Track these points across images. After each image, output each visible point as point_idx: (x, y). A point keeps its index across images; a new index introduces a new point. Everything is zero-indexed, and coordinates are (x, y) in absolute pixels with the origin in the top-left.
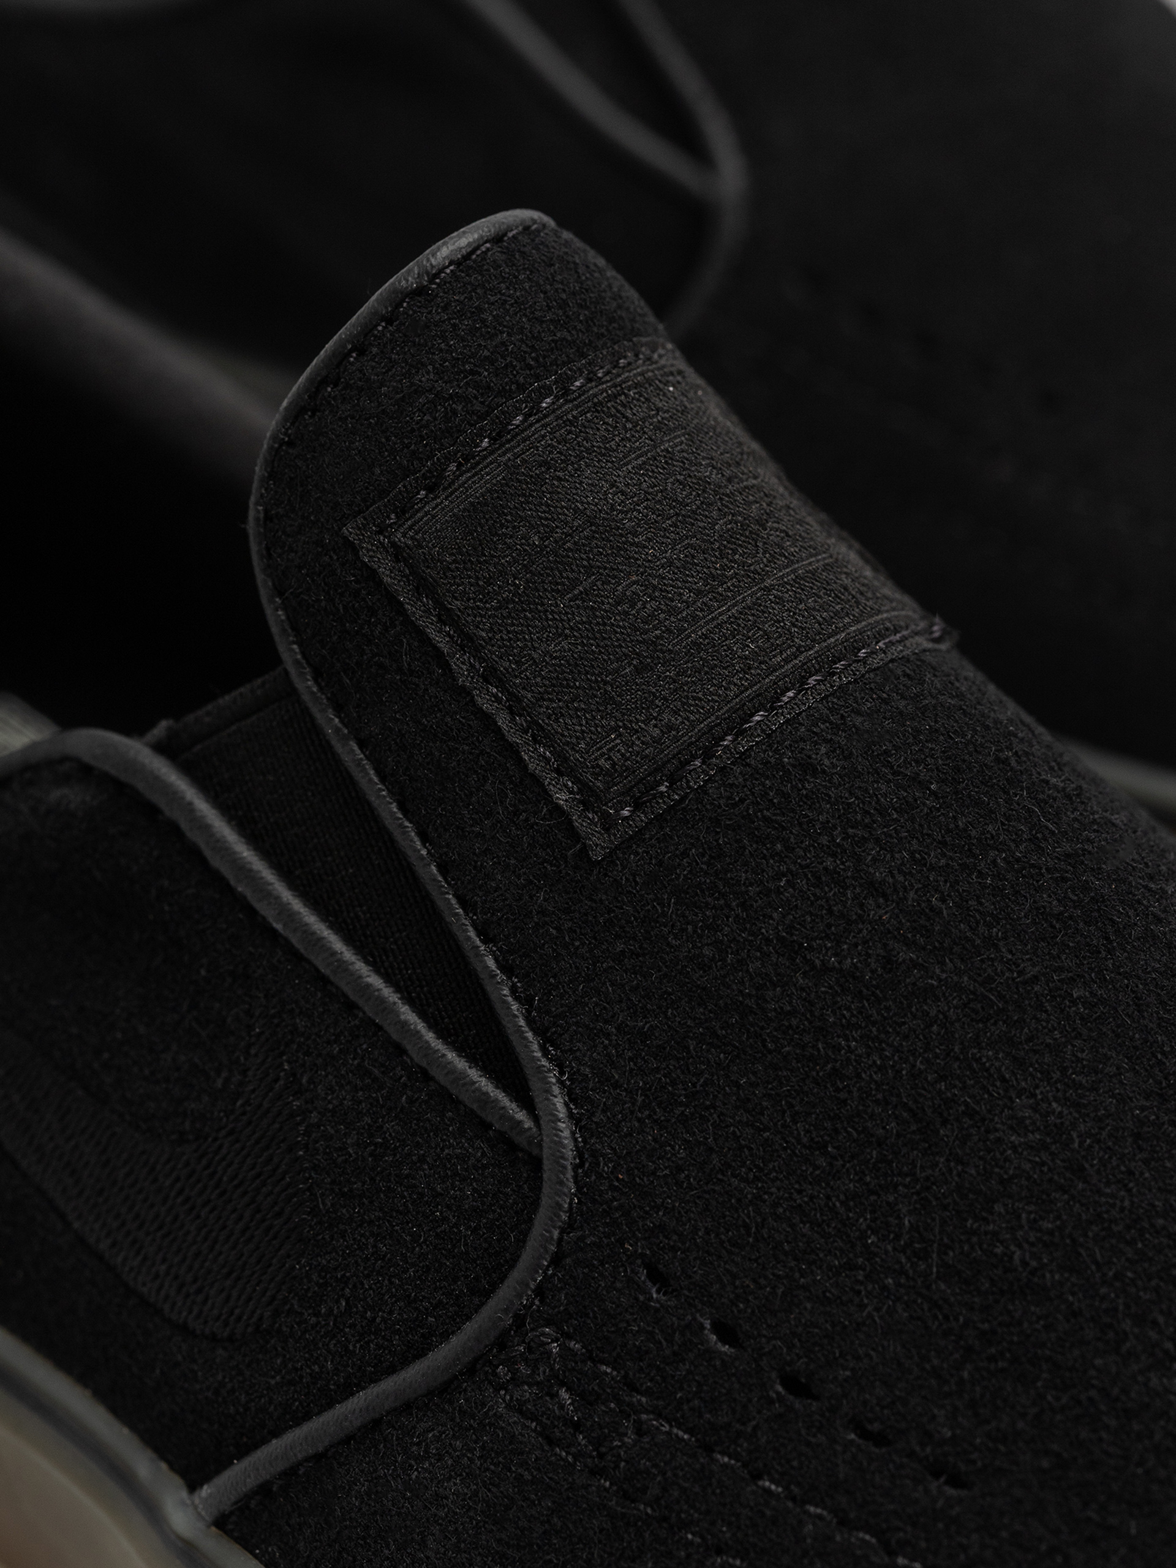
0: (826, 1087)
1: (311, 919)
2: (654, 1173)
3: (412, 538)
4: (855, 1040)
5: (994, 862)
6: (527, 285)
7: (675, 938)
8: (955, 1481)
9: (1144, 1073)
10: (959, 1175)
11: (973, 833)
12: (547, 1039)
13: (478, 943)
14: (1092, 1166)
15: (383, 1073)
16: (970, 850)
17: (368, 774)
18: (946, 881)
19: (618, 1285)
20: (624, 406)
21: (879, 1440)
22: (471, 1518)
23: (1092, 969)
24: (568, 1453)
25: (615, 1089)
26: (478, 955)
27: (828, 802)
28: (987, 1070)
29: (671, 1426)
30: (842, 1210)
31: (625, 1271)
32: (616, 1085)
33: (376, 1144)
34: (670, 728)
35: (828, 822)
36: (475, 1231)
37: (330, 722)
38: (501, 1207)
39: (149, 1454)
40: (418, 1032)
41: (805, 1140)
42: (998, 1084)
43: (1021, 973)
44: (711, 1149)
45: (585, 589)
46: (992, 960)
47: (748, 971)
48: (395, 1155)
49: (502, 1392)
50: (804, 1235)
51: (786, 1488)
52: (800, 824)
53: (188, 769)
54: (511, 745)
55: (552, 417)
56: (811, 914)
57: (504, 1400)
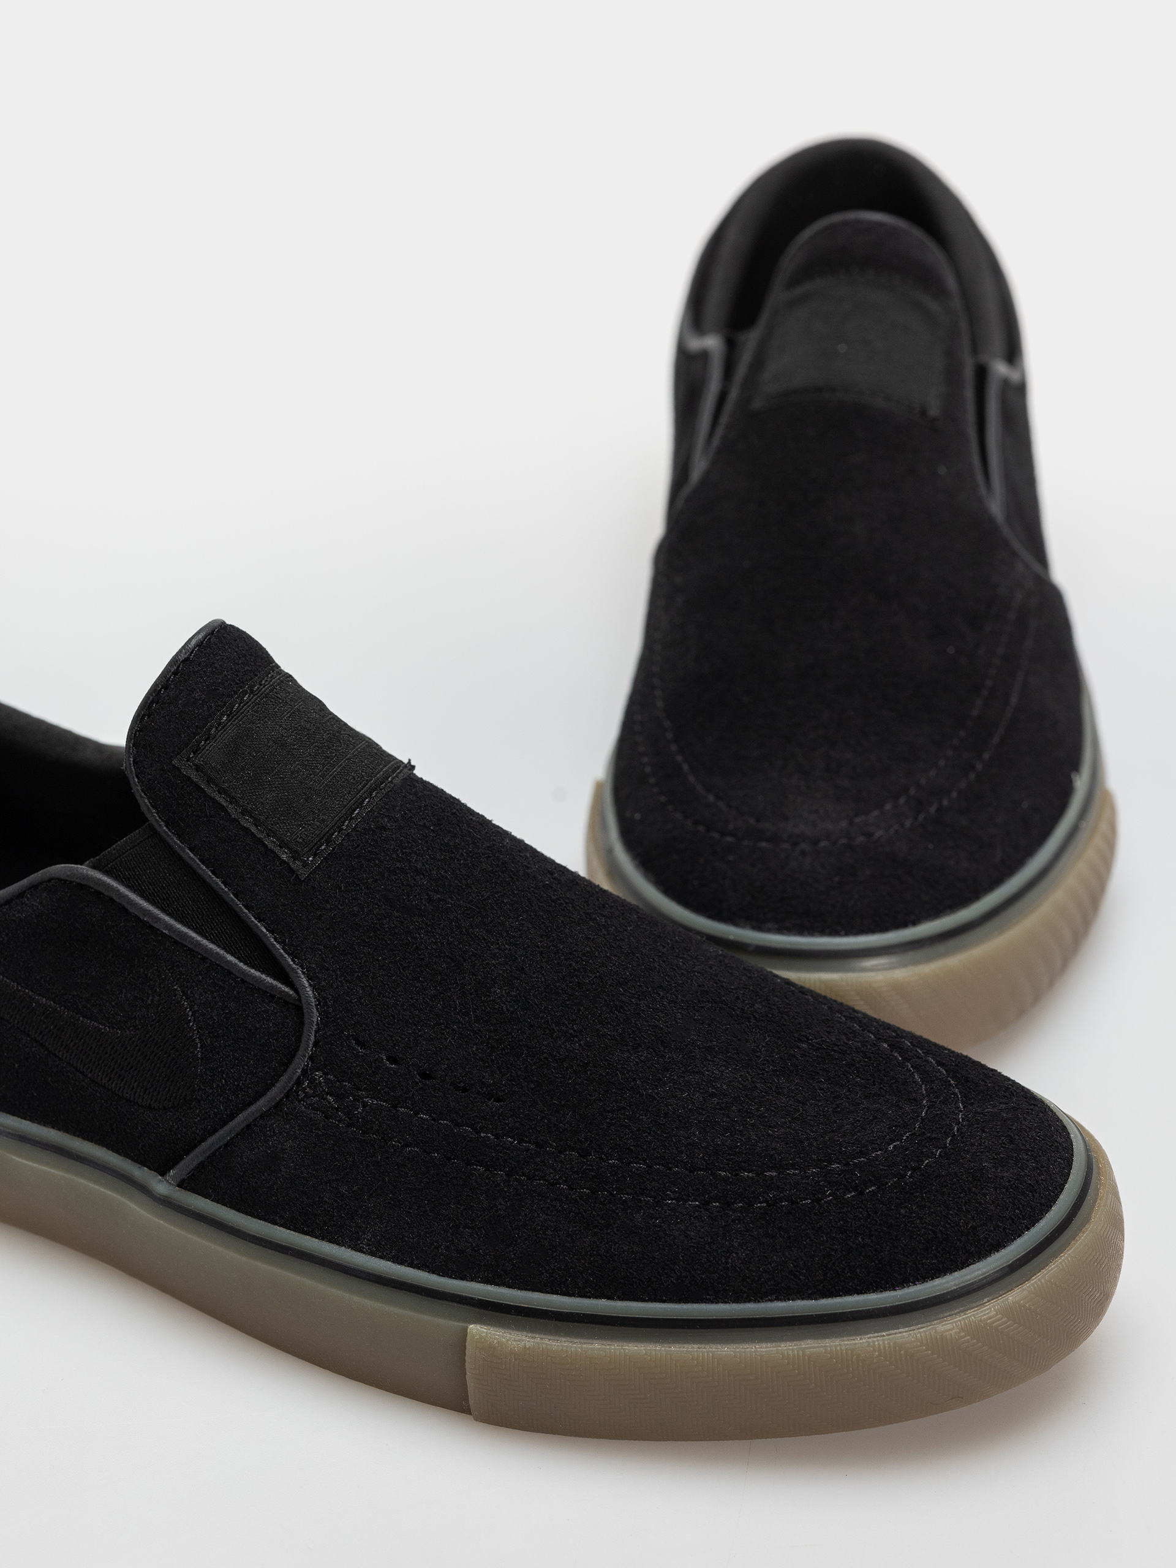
0: (414, 955)
1: (179, 926)
2: (351, 1001)
3: (203, 761)
4: (422, 934)
5: (462, 854)
6: (229, 650)
7: (341, 906)
8: (498, 1100)
9: (538, 928)
10: (474, 980)
11: (451, 844)
12: (294, 957)
13: (257, 922)
14: (526, 967)
15: (224, 983)
16: (451, 851)
17: (196, 862)
18: (445, 865)
19: (344, 1049)
20: (276, 693)
21: (464, 1090)
22: (299, 1155)
23: (509, 891)
24: (335, 1121)
25: (327, 971)
26: (258, 927)
27: (393, 841)
28: (478, 937)
29: (377, 1101)
30: (430, 1003)
31: (346, 1043)
32: (328, 969)
33: (226, 1013)
34: (324, 821)
35: (394, 848)
36: (276, 1040)
37: (176, 842)
38: (286, 1028)
39: (137, 1165)
40: (236, 964)
41: (410, 977)
42: (483, 941)
43: (482, 896)
44: (372, 988)
45: (278, 770)
46: (470, 893)
47: (374, 914)
48: (235, 1016)
49: (302, 1102)
50: (416, 1015)
51: (430, 1116)
52: (384, 851)
53: (108, 873)
54: (259, 839)
55: (250, 702)
56: (395, 887)
57: (304, 1105)
